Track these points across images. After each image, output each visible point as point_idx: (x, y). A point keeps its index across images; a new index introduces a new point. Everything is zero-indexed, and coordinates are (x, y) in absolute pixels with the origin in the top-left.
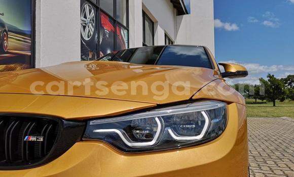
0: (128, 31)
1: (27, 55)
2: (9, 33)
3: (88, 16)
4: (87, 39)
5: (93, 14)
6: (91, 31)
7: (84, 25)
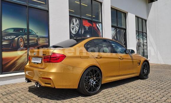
0: (102, 23)
1: (47, 45)
2: (40, 38)
3: (75, 23)
4: (75, 33)
5: (78, 21)
6: (77, 29)
7: (73, 28)
